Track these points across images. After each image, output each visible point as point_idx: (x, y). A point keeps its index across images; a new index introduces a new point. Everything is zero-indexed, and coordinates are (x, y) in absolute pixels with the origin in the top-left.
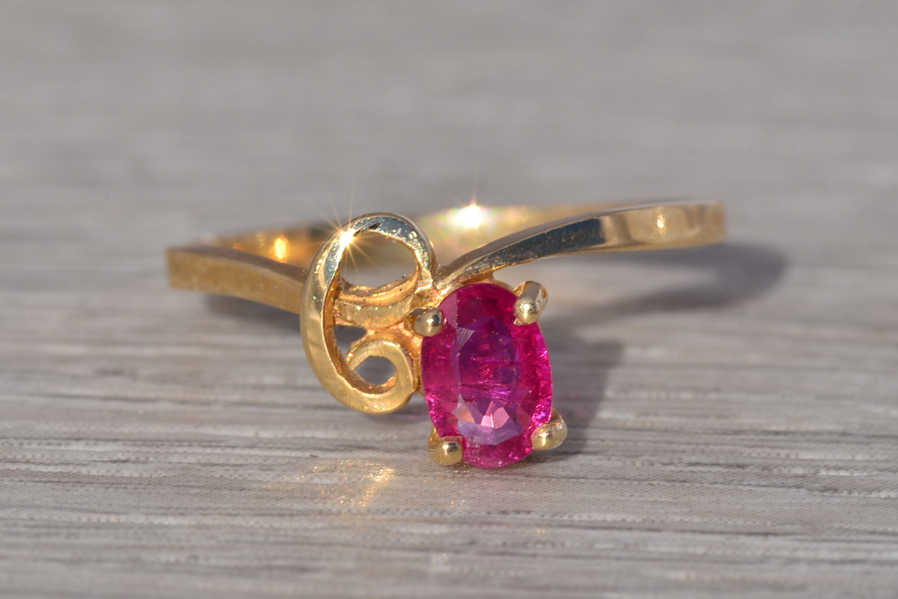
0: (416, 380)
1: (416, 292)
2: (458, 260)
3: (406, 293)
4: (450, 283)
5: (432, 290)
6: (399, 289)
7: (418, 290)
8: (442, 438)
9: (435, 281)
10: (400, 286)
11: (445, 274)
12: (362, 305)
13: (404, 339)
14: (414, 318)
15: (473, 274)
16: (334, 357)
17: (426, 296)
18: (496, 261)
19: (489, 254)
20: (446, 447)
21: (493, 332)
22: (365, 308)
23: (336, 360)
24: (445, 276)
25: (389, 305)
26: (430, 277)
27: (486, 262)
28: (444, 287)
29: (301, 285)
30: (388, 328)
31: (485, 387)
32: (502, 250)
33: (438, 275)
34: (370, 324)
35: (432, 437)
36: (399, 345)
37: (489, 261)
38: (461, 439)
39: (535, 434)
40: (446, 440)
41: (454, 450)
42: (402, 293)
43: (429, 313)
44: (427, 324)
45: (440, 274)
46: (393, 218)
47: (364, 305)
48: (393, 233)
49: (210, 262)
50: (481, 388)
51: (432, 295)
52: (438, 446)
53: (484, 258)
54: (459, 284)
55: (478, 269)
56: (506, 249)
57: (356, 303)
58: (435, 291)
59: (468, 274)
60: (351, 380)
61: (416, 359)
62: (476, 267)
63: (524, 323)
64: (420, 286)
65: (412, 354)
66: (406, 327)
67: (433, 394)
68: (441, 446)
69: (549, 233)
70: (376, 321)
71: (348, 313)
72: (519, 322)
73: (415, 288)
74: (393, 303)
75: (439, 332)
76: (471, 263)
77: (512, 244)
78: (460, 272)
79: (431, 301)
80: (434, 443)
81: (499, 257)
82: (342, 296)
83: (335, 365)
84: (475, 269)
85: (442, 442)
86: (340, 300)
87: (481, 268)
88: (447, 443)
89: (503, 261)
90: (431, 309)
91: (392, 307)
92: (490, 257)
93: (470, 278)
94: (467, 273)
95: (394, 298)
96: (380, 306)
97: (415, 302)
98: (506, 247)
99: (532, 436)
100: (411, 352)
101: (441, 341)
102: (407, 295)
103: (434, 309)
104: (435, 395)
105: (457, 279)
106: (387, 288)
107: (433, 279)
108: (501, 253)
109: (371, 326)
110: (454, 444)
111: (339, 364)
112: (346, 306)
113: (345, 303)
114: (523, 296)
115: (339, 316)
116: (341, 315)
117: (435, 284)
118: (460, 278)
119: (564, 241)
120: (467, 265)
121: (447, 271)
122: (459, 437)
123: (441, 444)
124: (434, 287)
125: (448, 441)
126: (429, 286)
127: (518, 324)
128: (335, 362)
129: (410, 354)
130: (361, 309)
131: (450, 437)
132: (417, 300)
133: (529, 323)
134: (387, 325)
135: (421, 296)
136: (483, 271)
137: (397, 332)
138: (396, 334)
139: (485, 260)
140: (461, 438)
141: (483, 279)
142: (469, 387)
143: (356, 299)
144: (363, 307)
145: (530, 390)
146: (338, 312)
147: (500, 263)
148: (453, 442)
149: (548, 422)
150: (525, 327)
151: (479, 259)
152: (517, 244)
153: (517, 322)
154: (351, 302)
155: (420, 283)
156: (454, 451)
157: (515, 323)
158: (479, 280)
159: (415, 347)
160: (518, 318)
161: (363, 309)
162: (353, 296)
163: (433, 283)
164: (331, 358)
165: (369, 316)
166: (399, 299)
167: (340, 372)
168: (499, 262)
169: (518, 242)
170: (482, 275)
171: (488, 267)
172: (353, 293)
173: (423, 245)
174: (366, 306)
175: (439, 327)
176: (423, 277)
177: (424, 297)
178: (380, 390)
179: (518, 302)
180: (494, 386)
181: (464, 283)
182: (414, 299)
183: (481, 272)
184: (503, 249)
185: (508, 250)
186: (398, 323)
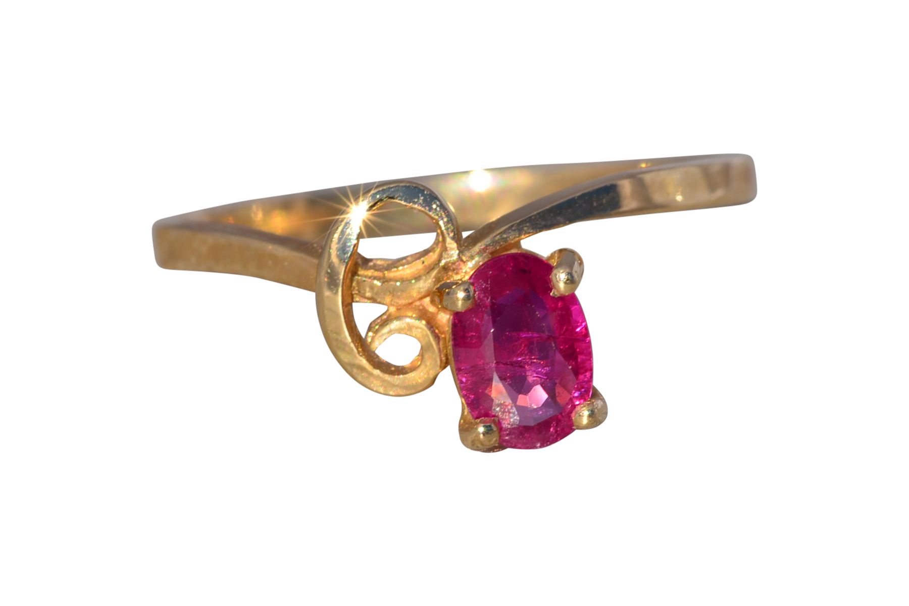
0: (444, 359)
1: (441, 265)
2: (484, 228)
3: (430, 266)
4: (478, 253)
5: (457, 261)
6: (422, 262)
7: (443, 262)
8: (476, 420)
9: (461, 252)
10: (422, 259)
11: (471, 244)
12: (381, 281)
13: (429, 315)
14: (441, 293)
15: (502, 243)
16: (354, 337)
17: (452, 268)
18: (525, 228)
19: (518, 221)
20: (481, 429)
21: (529, 305)
22: (386, 283)
23: (356, 341)
24: (471, 246)
25: (412, 280)
26: (456, 249)
27: (514, 230)
28: (472, 258)
29: (315, 261)
30: (411, 304)
31: (521, 364)
32: (530, 217)
33: (464, 246)
34: (391, 301)
35: (464, 420)
36: (424, 322)
37: (518, 230)
38: (497, 421)
39: (576, 413)
40: (481, 422)
41: (490, 432)
42: (425, 266)
43: (458, 287)
44: (457, 299)
45: (466, 245)
46: (414, 186)
47: (384, 280)
48: (415, 203)
49: (211, 239)
50: (517, 365)
51: (459, 268)
52: (472, 428)
53: (512, 226)
54: (487, 255)
55: (507, 238)
56: (535, 215)
57: (375, 278)
58: (461, 263)
59: (496, 244)
60: (372, 361)
61: (443, 336)
62: (505, 236)
63: (562, 294)
64: (445, 258)
65: (439, 330)
66: (432, 302)
67: (465, 374)
68: (476, 429)
69: (580, 197)
70: (398, 298)
71: (368, 289)
72: (556, 293)
73: (440, 261)
74: (416, 276)
75: (471, 307)
76: (498, 232)
77: (541, 210)
78: (487, 241)
79: (457, 273)
80: (467, 425)
81: (528, 224)
82: (361, 272)
83: (355, 345)
84: (503, 238)
85: (477, 424)
86: (358, 275)
87: (509, 237)
88: (483, 425)
89: (533, 229)
90: (460, 282)
91: (416, 282)
92: (519, 224)
93: (498, 248)
94: (494, 242)
95: (416, 272)
96: (402, 280)
97: (440, 275)
98: (535, 213)
99: (573, 415)
100: (437, 328)
101: (473, 316)
102: (430, 269)
103: (464, 283)
104: (467, 374)
105: (484, 250)
106: (408, 261)
107: (459, 250)
108: (530, 220)
109: (393, 303)
110: (490, 426)
111: (359, 344)
112: (365, 283)
113: (364, 279)
114: (559, 265)
115: (357, 292)
116: (359, 292)
117: (461, 255)
118: (488, 248)
119: (595, 204)
120: (494, 234)
121: (473, 241)
122: (495, 418)
123: (475, 426)
124: (460, 259)
125: (483, 423)
126: (455, 257)
127: (556, 295)
128: (355, 342)
129: (437, 331)
130: (382, 285)
131: (486, 418)
132: (443, 273)
133: (567, 294)
134: (410, 301)
135: (446, 269)
136: (512, 240)
137: (421, 307)
138: (420, 310)
139: (513, 228)
140: (496, 419)
141: (511, 249)
142: (504, 364)
143: (376, 274)
144: (383, 283)
145: (570, 365)
146: (357, 288)
147: (529, 231)
148: (489, 424)
149: (589, 399)
150: (562, 298)
151: (507, 227)
152: (547, 210)
153: (554, 293)
154: (370, 278)
155: (445, 255)
156: (491, 434)
157: (551, 294)
158: (507, 250)
159: (441, 324)
160: (555, 288)
161: (384, 285)
162: (372, 271)
163: (459, 255)
164: (352, 339)
165: (390, 292)
166: (422, 272)
167: (361, 354)
168: (528, 229)
169: (548, 207)
170: (511, 244)
171: (517, 236)
172: (371, 268)
173: (447, 214)
174: (387, 281)
175: (471, 300)
176: (448, 249)
177: (450, 269)
178: (404, 371)
179: (555, 271)
180: (531, 362)
181: (492, 253)
182: (439, 272)
183: (509, 241)
184: (532, 216)
185: (538, 217)
186: (421, 299)
